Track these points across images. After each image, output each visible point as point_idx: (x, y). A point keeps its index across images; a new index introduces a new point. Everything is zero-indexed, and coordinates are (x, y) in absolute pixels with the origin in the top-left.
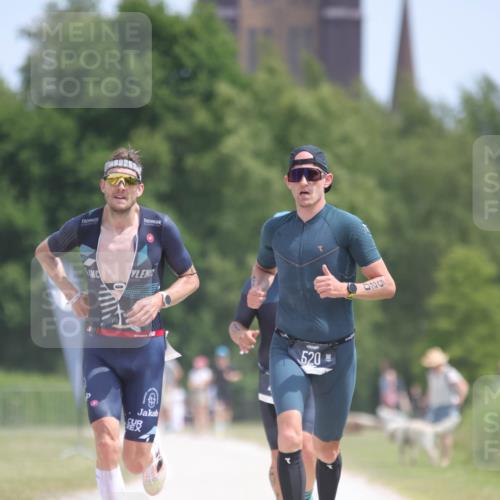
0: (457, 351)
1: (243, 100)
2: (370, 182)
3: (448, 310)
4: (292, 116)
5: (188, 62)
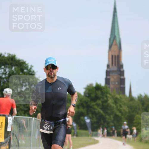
0: (137, 128)
1: (110, 96)
2: (126, 107)
3: (136, 123)
4: (117, 99)
5: (104, 92)
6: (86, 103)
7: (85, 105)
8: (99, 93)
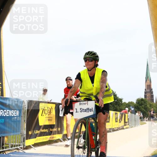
6: (137, 106)
7: (137, 107)
8: (143, 102)
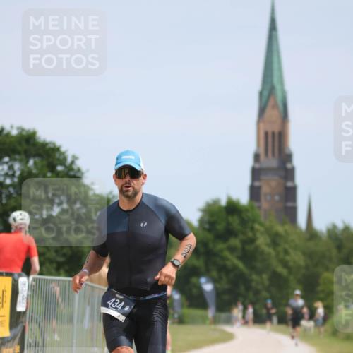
0: (325, 304)
1: (262, 229)
2: (300, 253)
3: (323, 291)
4: (277, 235)
5: (246, 218)
